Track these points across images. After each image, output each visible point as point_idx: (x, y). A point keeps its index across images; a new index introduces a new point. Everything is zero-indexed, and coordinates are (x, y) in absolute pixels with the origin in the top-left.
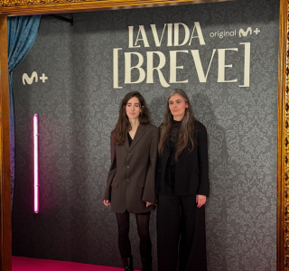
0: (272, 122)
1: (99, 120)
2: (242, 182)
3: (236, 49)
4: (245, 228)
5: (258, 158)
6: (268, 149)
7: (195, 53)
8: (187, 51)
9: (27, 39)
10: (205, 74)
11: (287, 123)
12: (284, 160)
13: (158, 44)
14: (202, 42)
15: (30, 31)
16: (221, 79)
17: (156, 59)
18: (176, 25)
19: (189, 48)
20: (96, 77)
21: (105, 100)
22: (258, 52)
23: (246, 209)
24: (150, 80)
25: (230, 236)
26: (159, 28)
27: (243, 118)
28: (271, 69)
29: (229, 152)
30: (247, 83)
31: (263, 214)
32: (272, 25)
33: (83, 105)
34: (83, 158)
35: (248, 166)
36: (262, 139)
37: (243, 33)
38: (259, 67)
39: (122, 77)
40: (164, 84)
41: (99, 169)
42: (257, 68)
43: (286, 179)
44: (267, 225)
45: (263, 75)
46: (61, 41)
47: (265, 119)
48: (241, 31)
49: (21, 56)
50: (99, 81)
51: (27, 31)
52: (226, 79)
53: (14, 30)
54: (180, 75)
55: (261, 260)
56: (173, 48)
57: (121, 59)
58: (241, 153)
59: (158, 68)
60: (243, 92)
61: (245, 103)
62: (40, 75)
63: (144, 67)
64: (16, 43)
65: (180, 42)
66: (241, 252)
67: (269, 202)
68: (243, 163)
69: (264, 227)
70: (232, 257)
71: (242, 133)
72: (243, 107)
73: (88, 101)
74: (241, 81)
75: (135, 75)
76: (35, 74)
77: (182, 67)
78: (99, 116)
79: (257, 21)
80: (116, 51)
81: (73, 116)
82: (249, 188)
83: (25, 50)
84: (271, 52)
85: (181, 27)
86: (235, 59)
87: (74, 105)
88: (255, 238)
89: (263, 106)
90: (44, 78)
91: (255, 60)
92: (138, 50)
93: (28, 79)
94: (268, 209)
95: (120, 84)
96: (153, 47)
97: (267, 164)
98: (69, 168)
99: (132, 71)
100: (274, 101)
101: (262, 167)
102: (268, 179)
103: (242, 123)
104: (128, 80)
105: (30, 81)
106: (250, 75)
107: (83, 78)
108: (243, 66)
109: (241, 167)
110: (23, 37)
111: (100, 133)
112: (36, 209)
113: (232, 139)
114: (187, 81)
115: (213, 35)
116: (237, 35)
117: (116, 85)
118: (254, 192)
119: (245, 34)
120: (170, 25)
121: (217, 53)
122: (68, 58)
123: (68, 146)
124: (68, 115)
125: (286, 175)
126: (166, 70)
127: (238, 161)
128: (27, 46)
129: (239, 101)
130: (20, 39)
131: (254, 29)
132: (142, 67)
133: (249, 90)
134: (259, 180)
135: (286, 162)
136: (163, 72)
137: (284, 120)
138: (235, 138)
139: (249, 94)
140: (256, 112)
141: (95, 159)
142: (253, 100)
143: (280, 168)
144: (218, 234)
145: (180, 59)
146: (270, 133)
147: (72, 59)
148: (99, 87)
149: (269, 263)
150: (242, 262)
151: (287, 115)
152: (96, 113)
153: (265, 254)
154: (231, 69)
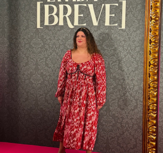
0: (139, 52)
1: (27, 49)
2: (120, 90)
3: (117, 5)
4: (121, 119)
5: (130, 74)
6: (136, 69)
7: (91, 6)
8: (85, 5)
10: (97, 20)
11: (150, 52)
12: (148, 75)
16: (107, 23)
17: (65, 9)
19: (87, 3)
20: (25, 21)
21: (32, 36)
22: (131, 7)
23: (122, 107)
24: (61, 23)
25: (111, 124)
27: (121, 49)
28: (139, 18)
29: (112, 71)
30: (123, 27)
31: (133, 110)
33: (16, 39)
34: (16, 74)
35: (124, 80)
36: (133, 62)
38: (132, 16)
39: (42, 21)
40: (71, 26)
41: (27, 82)
42: (130, 17)
43: (149, 88)
44: (135, 117)
47: (135, 50)
50: (28, 23)
52: (110, 24)
54: (81, 20)
55: (131, 140)
56: (77, 3)
57: (42, 9)
58: (120, 71)
59: (67, 16)
60: (121, 32)
61: (122, 39)
63: (58, 14)
66: (118, 135)
67: (137, 103)
68: (121, 78)
69: (133, 118)
70: (113, 138)
72: (121, 42)
73: (20, 36)
74: (120, 25)
75: (51, 19)
77: (82, 15)
78: (27, 46)
80: (39, 4)
81: (10, 46)
82: (124, 94)
84: (139, 7)
86: (116, 11)
87: (10, 39)
88: (127, 126)
89: (134, 41)
91: (129, 12)
92: (54, 4)
94: (136, 107)
95: (41, 26)
96: (63, 2)
97: (136, 79)
98: (7, 81)
99: (49, 17)
100: (140, 38)
101: (132, 80)
102: (136, 88)
103: (120, 52)
104: (47, 23)
106: (126, 21)
107: (17, 21)
108: (122, 15)
109: (120, 80)
111: (27, 57)
113: (114, 62)
114: (85, 25)
117: (39, 26)
118: (127, 96)
121: (104, 7)
122: (6, 8)
123: (6, 66)
124: (7, 45)
125: (149, 85)
126: (72, 17)
127: (117, 77)
129: (118, 38)
132: (56, 14)
133: (125, 31)
134: (130, 89)
135: (149, 77)
136: (69, 18)
137: (149, 50)
138: (116, 62)
139: (125, 34)
140: (129, 45)
141: (24, 74)
142: (127, 37)
143: (145, 81)
144: (104, 123)
145: (81, 10)
146: (137, 59)
147: (10, 8)
148: (27, 27)
149: (136, 142)
150: (119, 141)
151: (150, 47)
152: (25, 44)
153: (133, 136)
154: (113, 17)
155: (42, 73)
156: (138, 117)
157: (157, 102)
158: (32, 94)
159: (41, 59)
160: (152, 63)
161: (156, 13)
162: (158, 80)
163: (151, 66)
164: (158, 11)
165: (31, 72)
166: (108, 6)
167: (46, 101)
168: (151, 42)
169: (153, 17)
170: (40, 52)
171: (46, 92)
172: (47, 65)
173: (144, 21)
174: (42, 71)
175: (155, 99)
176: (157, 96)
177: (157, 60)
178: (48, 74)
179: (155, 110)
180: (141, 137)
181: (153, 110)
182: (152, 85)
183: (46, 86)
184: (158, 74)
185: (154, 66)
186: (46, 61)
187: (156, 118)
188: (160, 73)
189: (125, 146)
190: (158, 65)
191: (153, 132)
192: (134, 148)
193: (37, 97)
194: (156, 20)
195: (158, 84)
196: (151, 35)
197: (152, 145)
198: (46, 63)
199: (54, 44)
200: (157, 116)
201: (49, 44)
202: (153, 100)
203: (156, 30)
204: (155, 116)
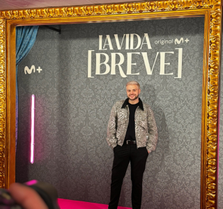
0: (196, 103)
1: (78, 100)
2: (175, 144)
3: (173, 53)
4: (177, 176)
5: (186, 127)
6: (194, 121)
7: (145, 55)
8: (139, 53)
9: (29, 43)
10: (151, 69)
11: (209, 102)
12: (206, 128)
13: (119, 48)
14: (150, 47)
15: (31, 37)
16: (162, 72)
17: (118, 58)
18: (132, 35)
19: (140, 51)
20: (76, 70)
21: (82, 86)
22: (187, 55)
23: (178, 162)
24: (113, 73)
25: (167, 180)
26: (120, 37)
27: (177, 99)
28: (196, 66)
29: (167, 123)
30: (180, 76)
31: (190, 166)
32: (197, 36)
33: (66, 89)
34: (66, 126)
35: (180, 133)
36: (190, 114)
37: (177, 41)
39: (94, 70)
40: (123, 75)
41: (77, 134)
42: (187, 66)
43: (208, 141)
44: (192, 174)
45: (191, 71)
46: (52, 44)
47: (192, 101)
48: (176, 40)
49: (24, 54)
50: (78, 72)
51: (28, 37)
52: (165, 73)
53: (19, 36)
54: (134, 69)
55: (188, 198)
56: (130, 51)
57: (94, 58)
58: (175, 123)
59: (119, 65)
60: (177, 81)
61: (178, 89)
62: (37, 68)
63: (109, 63)
64: (21, 45)
65: (135, 47)
66: (174, 192)
67: (194, 158)
68: (177, 131)
69: (190, 175)
70: (168, 195)
71: (176, 110)
72: (177, 92)
73: (70, 86)
74: (176, 74)
75: (103, 68)
76: (33, 67)
77: (135, 64)
78: (77, 96)
79: (188, 34)
80: (90, 52)
81: (59, 96)
82: (180, 148)
83: (27, 50)
84: (197, 55)
85: (135, 37)
86: (172, 59)
87: (60, 89)
88: (184, 183)
89: (191, 91)
90: (39, 70)
91: (186, 60)
92: (106, 52)
93: (28, 70)
94: (193, 162)
95: (92, 75)
96: (115, 50)
97: (193, 132)
98: (56, 132)
99: (101, 66)
100: (198, 88)
101: (189, 133)
102: (194, 142)
103: (176, 103)
104: (98, 72)
105: (30, 72)
106: (182, 70)
107: (67, 70)
108: (178, 64)
109: (175, 133)
110: (26, 41)
111: (78, 108)
112: (32, 160)
113: (169, 114)
114: (138, 74)
115: (157, 42)
116: (174, 43)
117: (89, 76)
118: (184, 151)
119: (179, 42)
120: (128, 35)
121: (159, 55)
122: (56, 56)
123: (55, 117)
124: (56, 96)
125: (208, 138)
126: (124, 66)
127: (173, 129)
128: (29, 47)
129: (174, 88)
130: (24, 43)
131: (185, 39)
132: (108, 63)
133: (181, 80)
134: (187, 143)
135: (208, 129)
136: (122, 67)
137: (207, 101)
138: (171, 113)
139: (181, 83)
140: (186, 96)
141: (74, 126)
142: (184, 87)
143: (203, 134)
144: (158, 179)
145: (134, 59)
146: (195, 110)
147: (60, 57)
148: (78, 77)
149: (193, 200)
150: (175, 199)
151: (209, 98)
152: (75, 94)
153: (190, 194)
154: (169, 66)
155: (93, 125)
156: (196, 173)
157: (216, 157)
158: (82, 147)
159: (92, 110)
160: (210, 114)
161: (215, 62)
162: (217, 133)
163: (210, 118)
164: (217, 59)
165: (81, 124)
166: (163, 55)
167: (97, 154)
168: (209, 92)
169: (212, 66)
170: (91, 103)
171: (97, 144)
172: (98, 116)
173: (201, 70)
174: (92, 123)
175: (214, 154)
176: (216, 151)
177: (216, 112)
178: (98, 126)
179: (214, 166)
180: (199, 195)
181: (212, 165)
182: (210, 138)
183: (97, 138)
184: (217, 126)
185: (213, 117)
186: (97, 112)
187: (216, 175)
188: (220, 126)
189: (181, 205)
190: (218, 117)
191: (212, 189)
192: (191, 207)
193: (87, 150)
194: (215, 69)
195: (217, 138)
196: (209, 85)
197: (211, 203)
198: (97, 115)
199: (106, 94)
200: (216, 172)
201: (100, 95)
202: (212, 155)
203: (215, 80)
204: (214, 172)
